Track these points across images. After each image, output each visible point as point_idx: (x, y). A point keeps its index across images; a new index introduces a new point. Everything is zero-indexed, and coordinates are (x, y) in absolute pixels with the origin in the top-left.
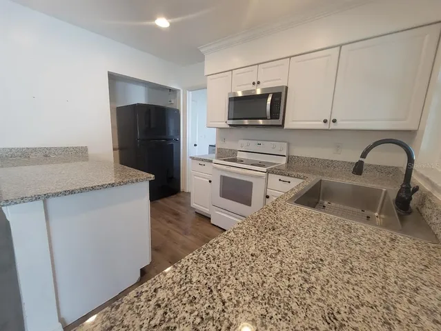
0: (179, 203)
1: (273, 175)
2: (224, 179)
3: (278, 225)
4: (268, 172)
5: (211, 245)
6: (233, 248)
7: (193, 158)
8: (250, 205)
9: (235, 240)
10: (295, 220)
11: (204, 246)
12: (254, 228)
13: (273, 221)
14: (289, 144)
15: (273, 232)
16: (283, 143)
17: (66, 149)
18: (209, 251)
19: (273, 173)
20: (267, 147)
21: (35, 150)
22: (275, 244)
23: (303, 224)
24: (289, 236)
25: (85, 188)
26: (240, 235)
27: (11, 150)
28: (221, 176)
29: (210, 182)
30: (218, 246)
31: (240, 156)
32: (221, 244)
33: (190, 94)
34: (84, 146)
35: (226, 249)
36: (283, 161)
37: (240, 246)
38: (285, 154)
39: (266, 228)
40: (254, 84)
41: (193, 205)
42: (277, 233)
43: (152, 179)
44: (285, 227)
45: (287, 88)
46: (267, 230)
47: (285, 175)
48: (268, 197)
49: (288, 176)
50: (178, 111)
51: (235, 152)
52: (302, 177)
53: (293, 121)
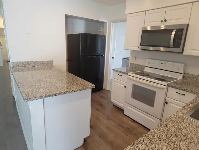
0: (102, 97)
1: (172, 88)
2: (135, 87)
3: (180, 134)
4: (168, 86)
5: (140, 142)
6: (153, 146)
7: (114, 70)
8: (153, 106)
9: (153, 140)
10: (191, 131)
11: (136, 142)
12: (163, 134)
13: (176, 130)
14: (185, 65)
15: (176, 138)
16: (182, 64)
17: (42, 62)
18: (139, 146)
19: (172, 87)
20: (168, 65)
21: (28, 63)
22: (179, 147)
23: (197, 135)
24: (187, 143)
25: (61, 93)
26: (156, 137)
27: (18, 62)
28: (133, 84)
29: (125, 87)
30: (144, 143)
31: (147, 70)
32: (146, 142)
33: (113, 25)
34: (51, 60)
35: (149, 146)
36: (180, 77)
37: (157, 145)
38: (182, 72)
39: (171, 135)
40: (162, 21)
41: (112, 100)
42: (179, 139)
43: (94, 87)
44: (184, 136)
45: (188, 25)
46: (172, 136)
47: (181, 90)
48: (166, 103)
49: (184, 90)
50: (105, 37)
51: (143, 67)
52: (195, 92)
53: (191, 50)
